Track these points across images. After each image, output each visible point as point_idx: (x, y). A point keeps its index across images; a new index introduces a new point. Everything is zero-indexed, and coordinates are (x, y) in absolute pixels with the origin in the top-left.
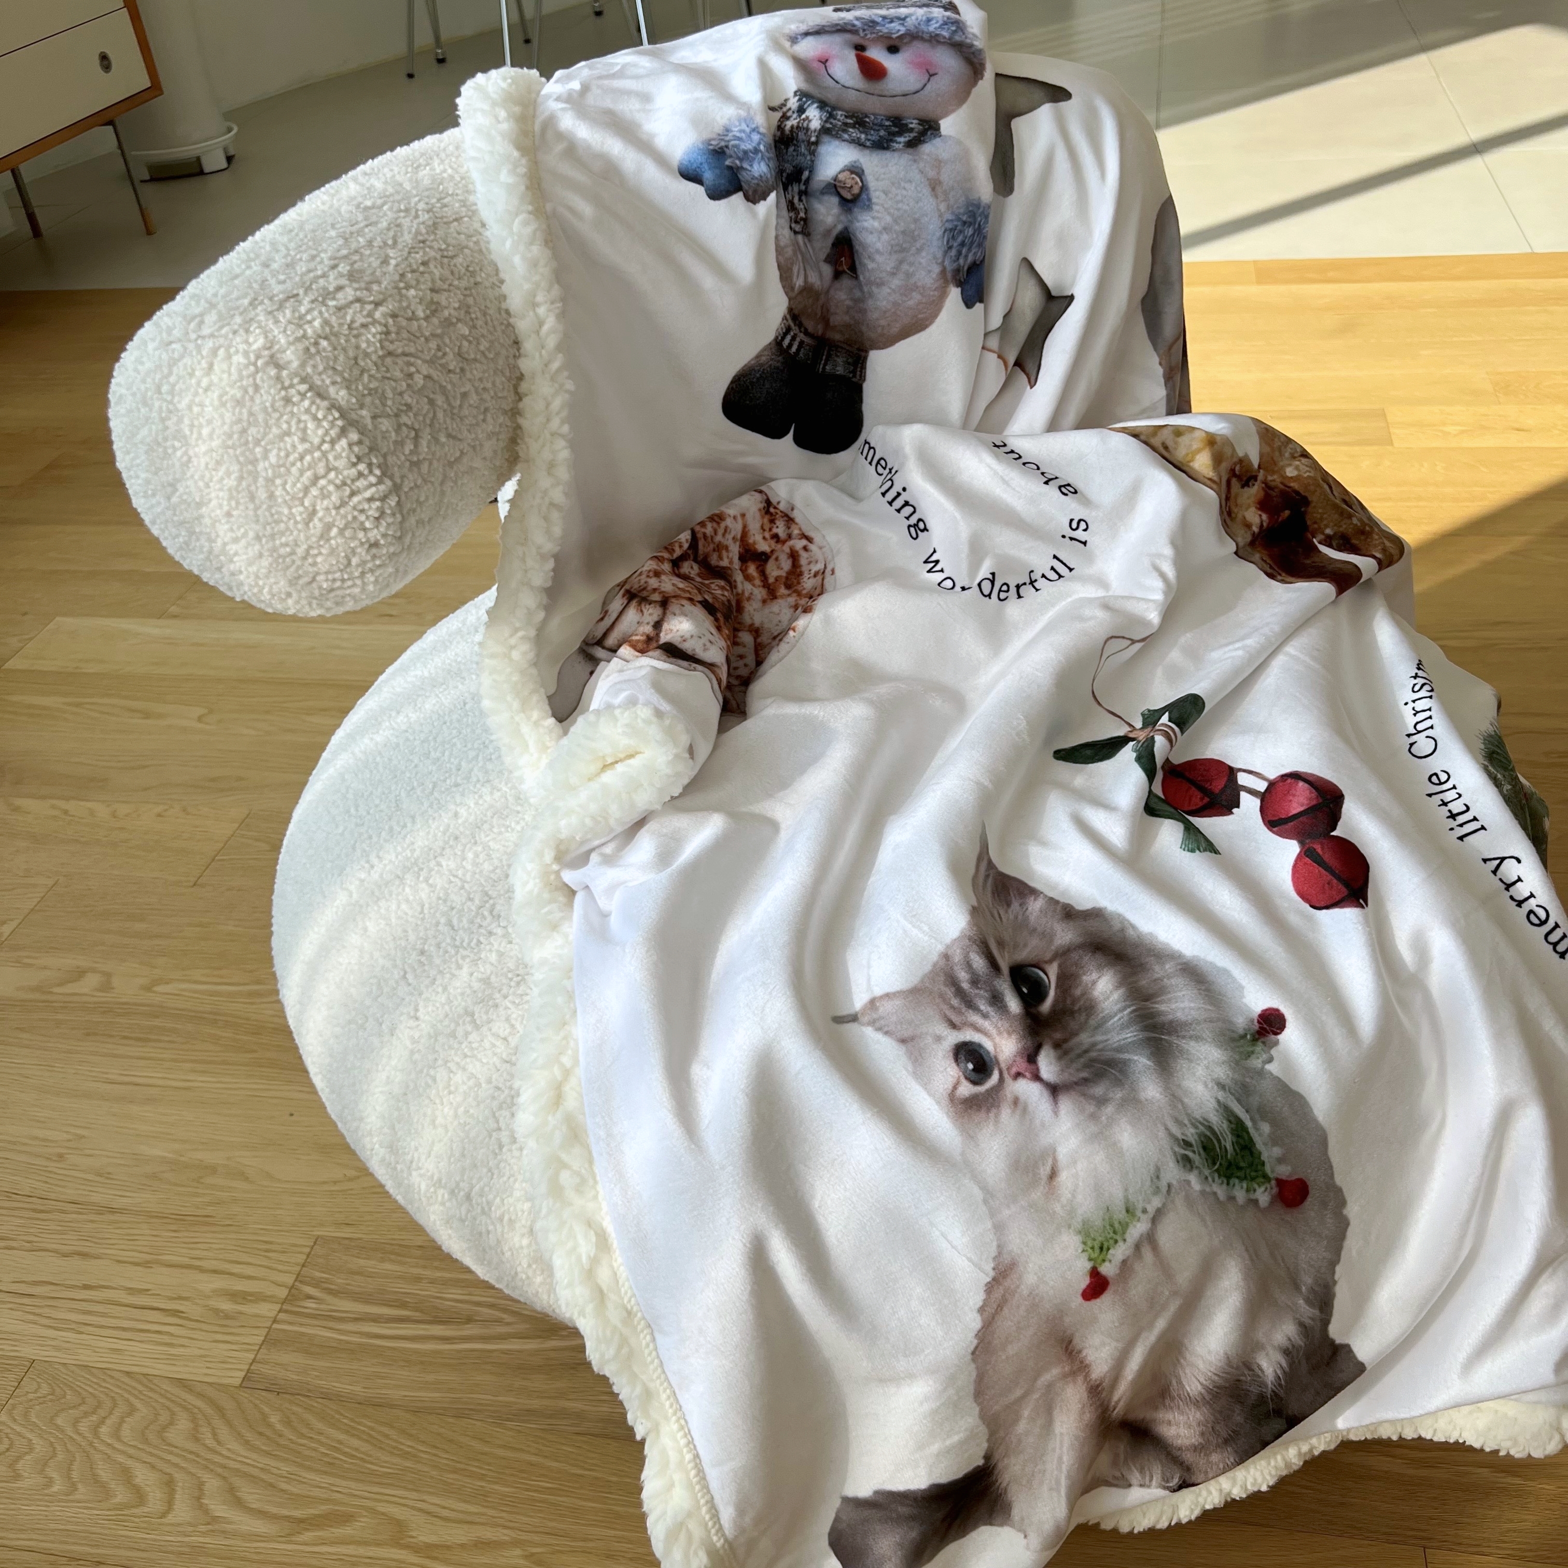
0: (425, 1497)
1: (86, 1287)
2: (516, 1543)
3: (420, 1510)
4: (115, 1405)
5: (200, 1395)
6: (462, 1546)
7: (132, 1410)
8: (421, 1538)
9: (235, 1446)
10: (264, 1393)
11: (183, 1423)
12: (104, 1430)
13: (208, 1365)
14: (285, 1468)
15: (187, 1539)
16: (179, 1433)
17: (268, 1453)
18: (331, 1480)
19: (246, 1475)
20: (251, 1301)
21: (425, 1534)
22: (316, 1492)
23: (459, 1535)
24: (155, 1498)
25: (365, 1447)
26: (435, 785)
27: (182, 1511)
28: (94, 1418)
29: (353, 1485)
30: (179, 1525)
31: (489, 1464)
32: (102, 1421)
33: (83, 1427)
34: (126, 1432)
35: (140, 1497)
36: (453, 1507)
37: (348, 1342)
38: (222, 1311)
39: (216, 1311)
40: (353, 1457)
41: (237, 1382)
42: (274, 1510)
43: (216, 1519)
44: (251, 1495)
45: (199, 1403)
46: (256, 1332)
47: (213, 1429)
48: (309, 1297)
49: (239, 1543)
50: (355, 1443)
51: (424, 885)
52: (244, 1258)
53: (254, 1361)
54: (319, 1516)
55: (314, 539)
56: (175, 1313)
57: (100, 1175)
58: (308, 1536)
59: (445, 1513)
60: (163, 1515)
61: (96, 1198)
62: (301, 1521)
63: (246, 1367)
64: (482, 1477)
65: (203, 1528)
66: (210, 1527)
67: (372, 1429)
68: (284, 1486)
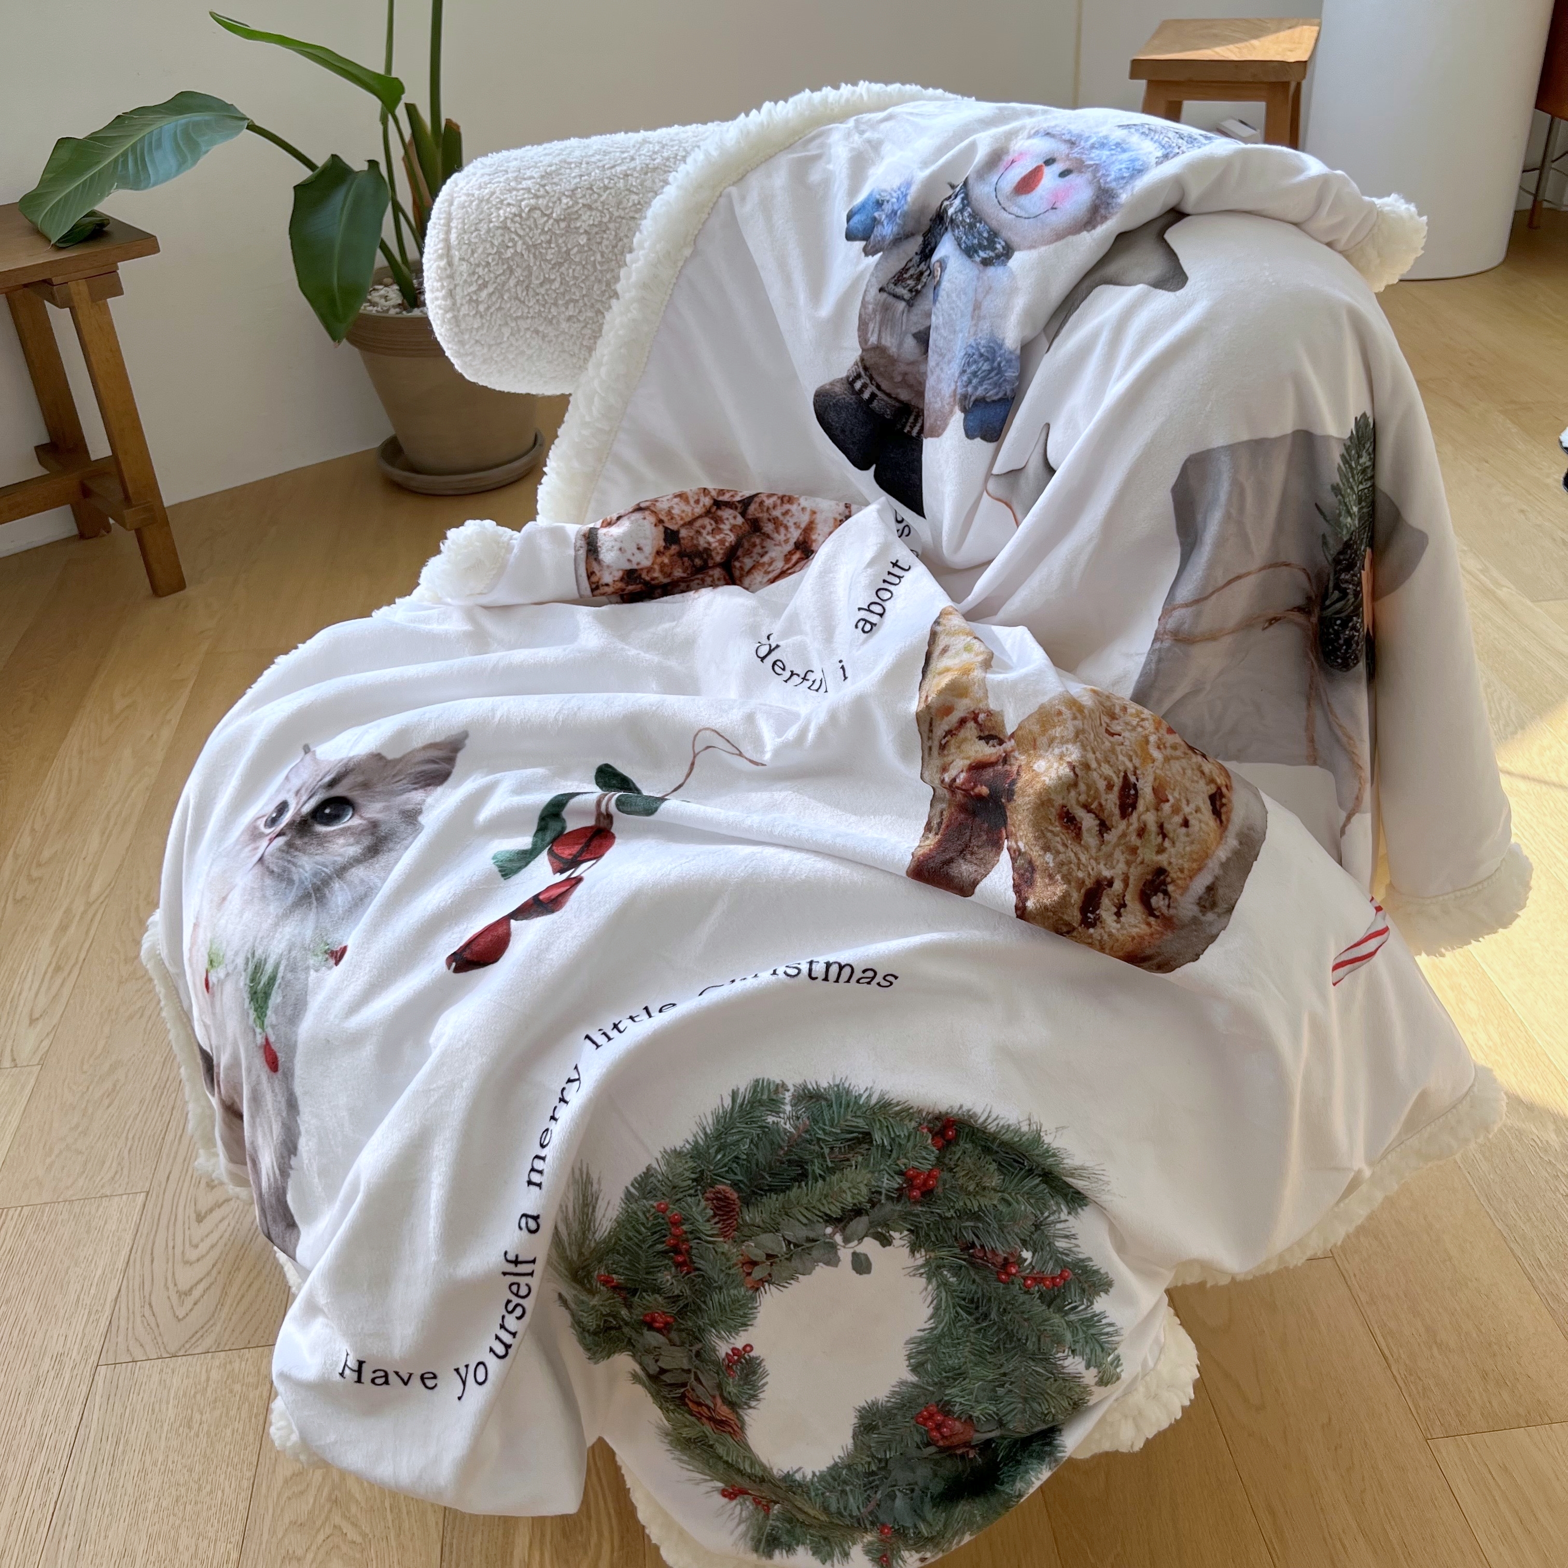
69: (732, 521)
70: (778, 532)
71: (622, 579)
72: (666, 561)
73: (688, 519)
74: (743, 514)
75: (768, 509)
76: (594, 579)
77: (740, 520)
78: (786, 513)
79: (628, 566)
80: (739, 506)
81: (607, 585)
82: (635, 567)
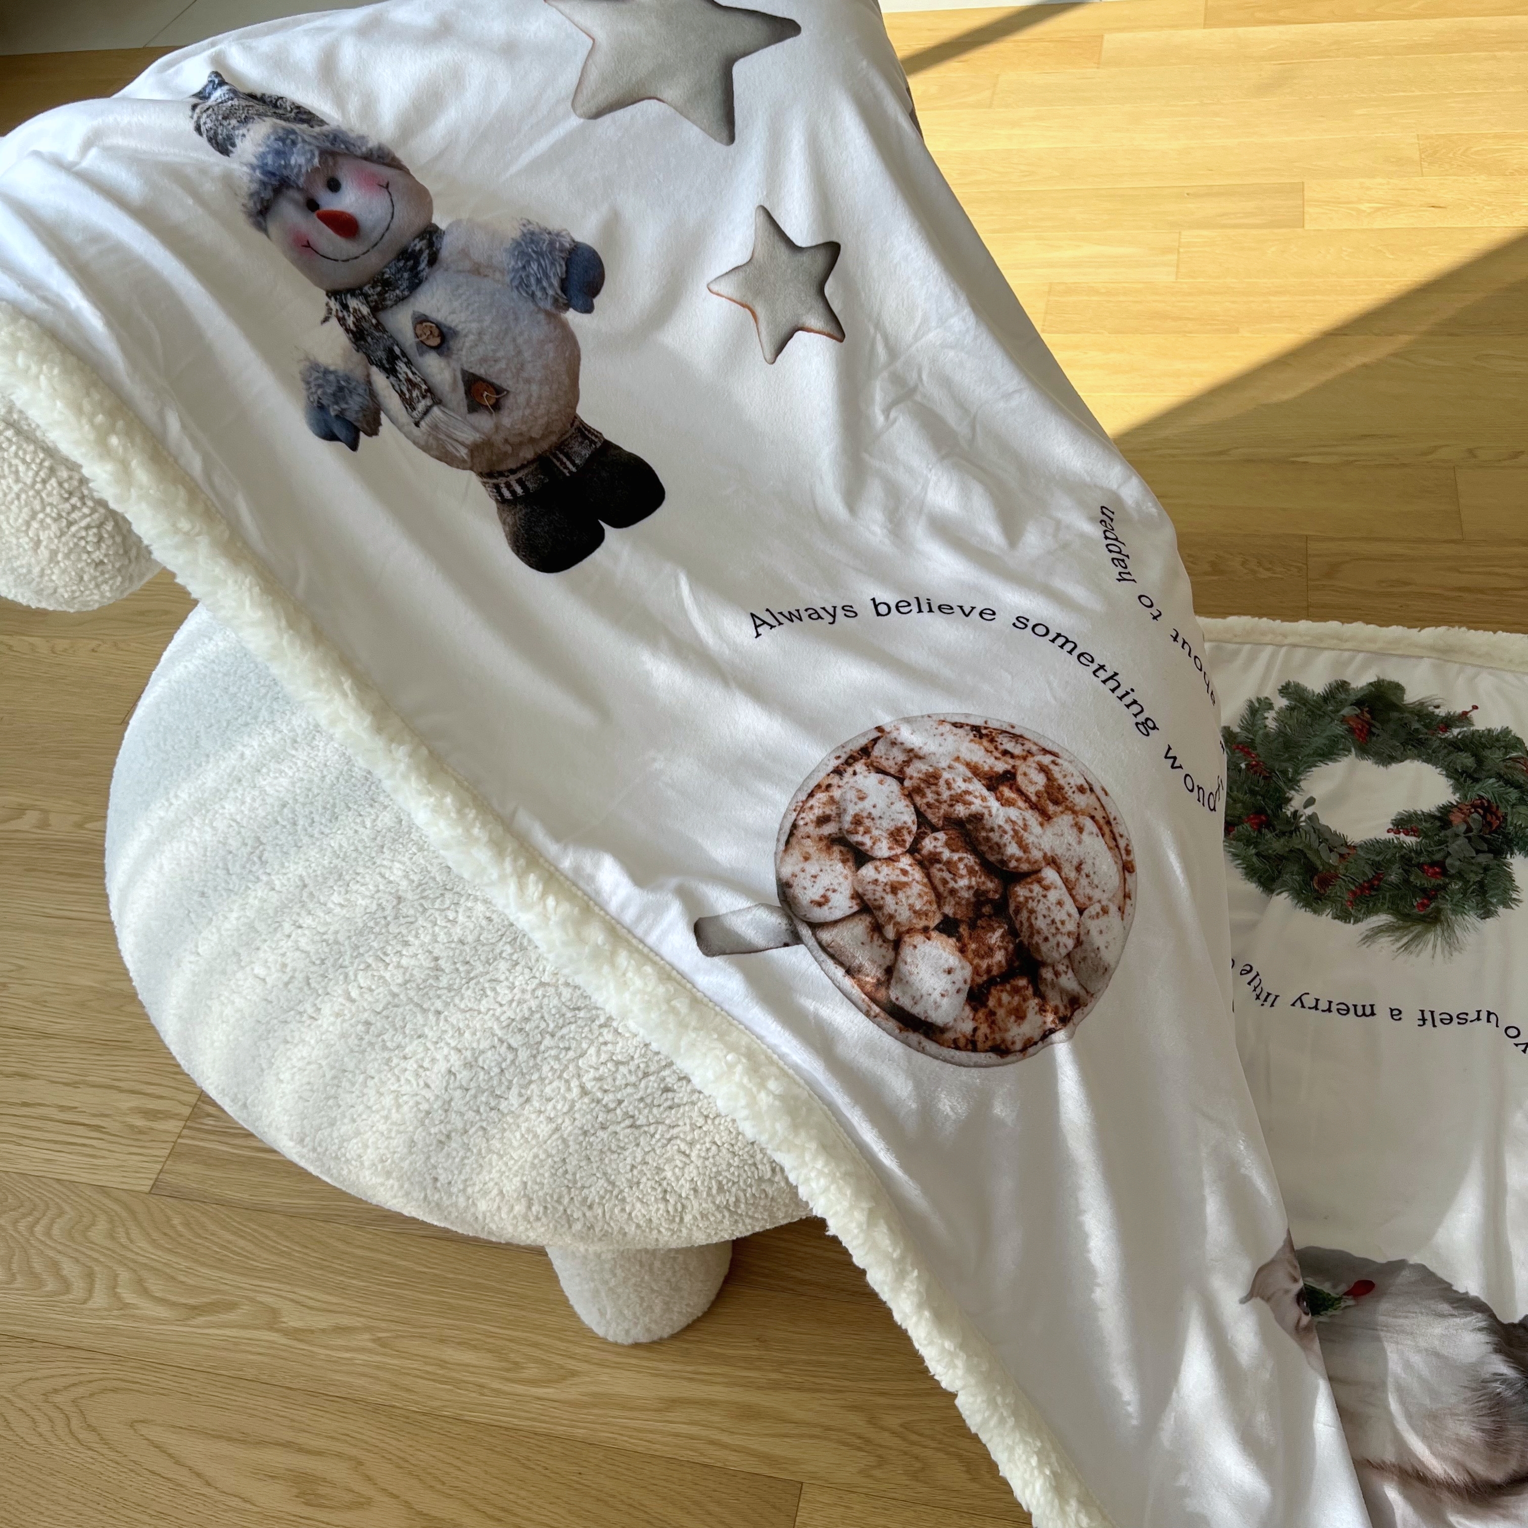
0: (296, 1290)
1: (25, 1104)
2: (368, 1329)
3: (292, 1300)
4: (48, 1207)
5: (117, 1200)
6: (323, 1331)
7: (61, 1213)
8: (291, 1324)
9: (144, 1244)
10: (169, 1199)
11: (102, 1224)
12: (38, 1229)
13: (125, 1174)
14: (184, 1264)
15: (104, 1322)
16: (98, 1233)
17: (170, 1251)
18: (221, 1274)
19: (153, 1269)
20: (161, 1118)
21: (293, 1319)
22: (208, 1284)
23: (322, 1321)
24: (79, 1287)
25: (250, 1247)
26: (229, 722)
27: (100, 1299)
28: (30, 1219)
29: (238, 1278)
30: (98, 1310)
31: (350, 1262)
32: (37, 1221)
33: (22, 1226)
34: (56, 1231)
35: (67, 1287)
36: (319, 1298)
37: (239, 1156)
38: (137, 1127)
39: (132, 1127)
40: (238, 1254)
41: (147, 1189)
42: (173, 1298)
43: (127, 1306)
44: (155, 1286)
45: (116, 1207)
46: (164, 1145)
47: (127, 1229)
48: (209, 1115)
49: (145, 1326)
50: (242, 1243)
51: (208, 829)
52: (156, 1080)
53: (161, 1171)
54: (211, 1304)
55: (44, 563)
56: (97, 1128)
57: (37, 1003)
58: (200, 1320)
59: (311, 1303)
60: (85, 1302)
61: (34, 1024)
62: (194, 1308)
63: (155, 1176)
64: (342, 1272)
65: (116, 1313)
66: (122, 1312)
67: (255, 1230)
68: (183, 1279)
69: (939, 844)
70: (970, 803)
71: (975, 1010)
72: (973, 946)
73: (933, 897)
74: (935, 829)
75: (938, 801)
76: (962, 1042)
77: (941, 836)
78: (948, 785)
79: (964, 995)
80: (923, 829)
81: (975, 1030)
82: (966, 988)
